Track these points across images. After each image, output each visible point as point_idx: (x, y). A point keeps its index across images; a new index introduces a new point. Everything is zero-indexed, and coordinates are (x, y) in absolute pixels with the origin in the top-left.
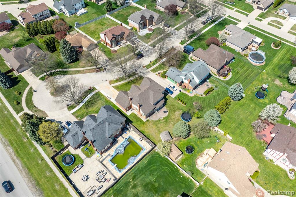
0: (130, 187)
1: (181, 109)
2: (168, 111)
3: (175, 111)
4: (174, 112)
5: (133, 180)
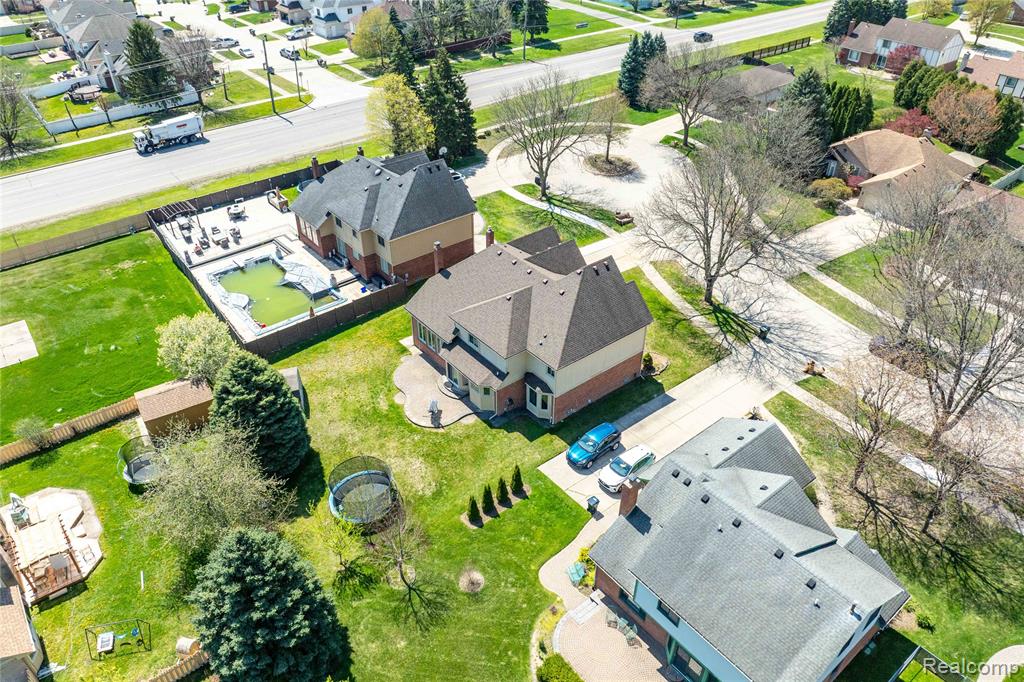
1: (438, 494)
2: (441, 431)
3: (436, 460)
4: (426, 456)
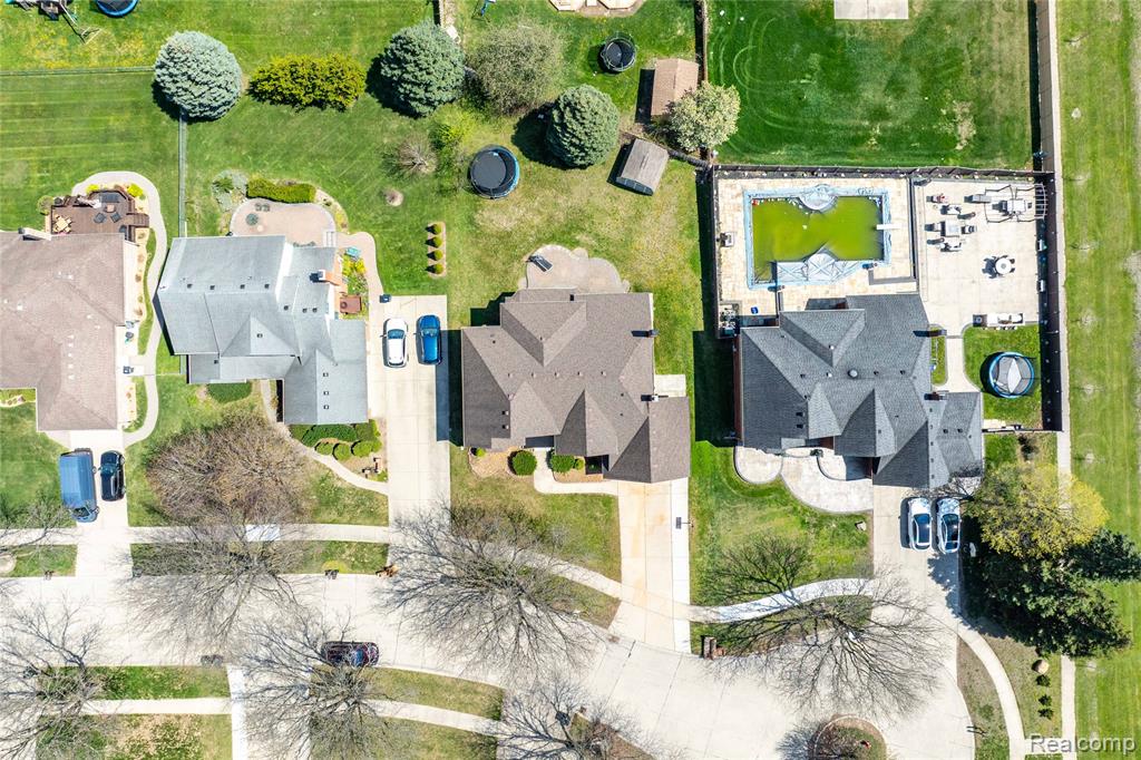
1: (471, 221)
2: (525, 259)
3: (501, 238)
4: (509, 234)
5: (868, 137)
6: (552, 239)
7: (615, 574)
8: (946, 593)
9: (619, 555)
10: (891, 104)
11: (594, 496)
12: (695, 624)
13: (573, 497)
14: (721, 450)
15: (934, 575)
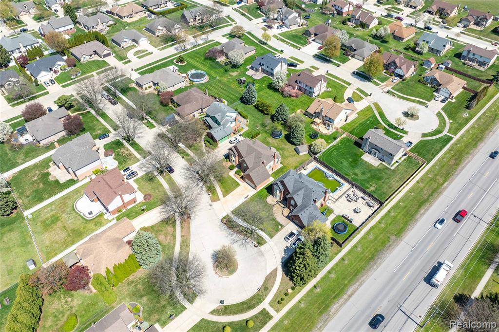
0: (356, 177)
1: (266, 138)
5: (350, 176)
6: (275, 148)
7: (224, 196)
8: (284, 256)
9: (229, 193)
10: (360, 175)
11: (237, 182)
12: (227, 215)
13: (233, 179)
14: (268, 193)
15: (285, 250)
